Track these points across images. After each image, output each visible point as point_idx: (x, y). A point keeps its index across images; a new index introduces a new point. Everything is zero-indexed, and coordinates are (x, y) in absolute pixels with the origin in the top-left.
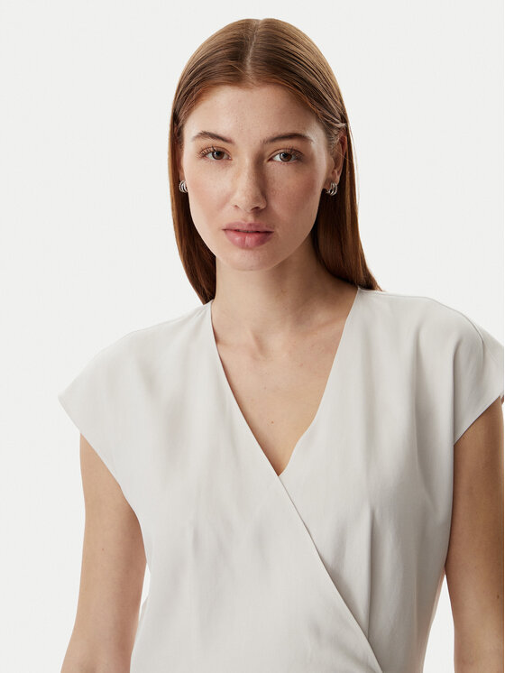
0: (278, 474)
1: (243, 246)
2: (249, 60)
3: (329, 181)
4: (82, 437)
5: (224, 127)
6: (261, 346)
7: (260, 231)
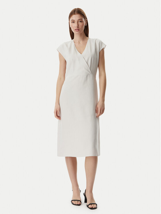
0: (81, 54)
1: (77, 31)
2: (76, 12)
3: (85, 24)
5: (74, 19)
6: (79, 43)
7: (78, 30)
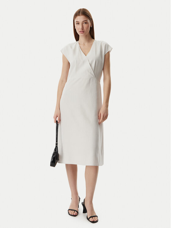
0: (86, 56)
2: (80, 13)
3: (91, 26)
4: (63, 55)
5: (78, 20)
6: (84, 44)
7: (83, 32)
